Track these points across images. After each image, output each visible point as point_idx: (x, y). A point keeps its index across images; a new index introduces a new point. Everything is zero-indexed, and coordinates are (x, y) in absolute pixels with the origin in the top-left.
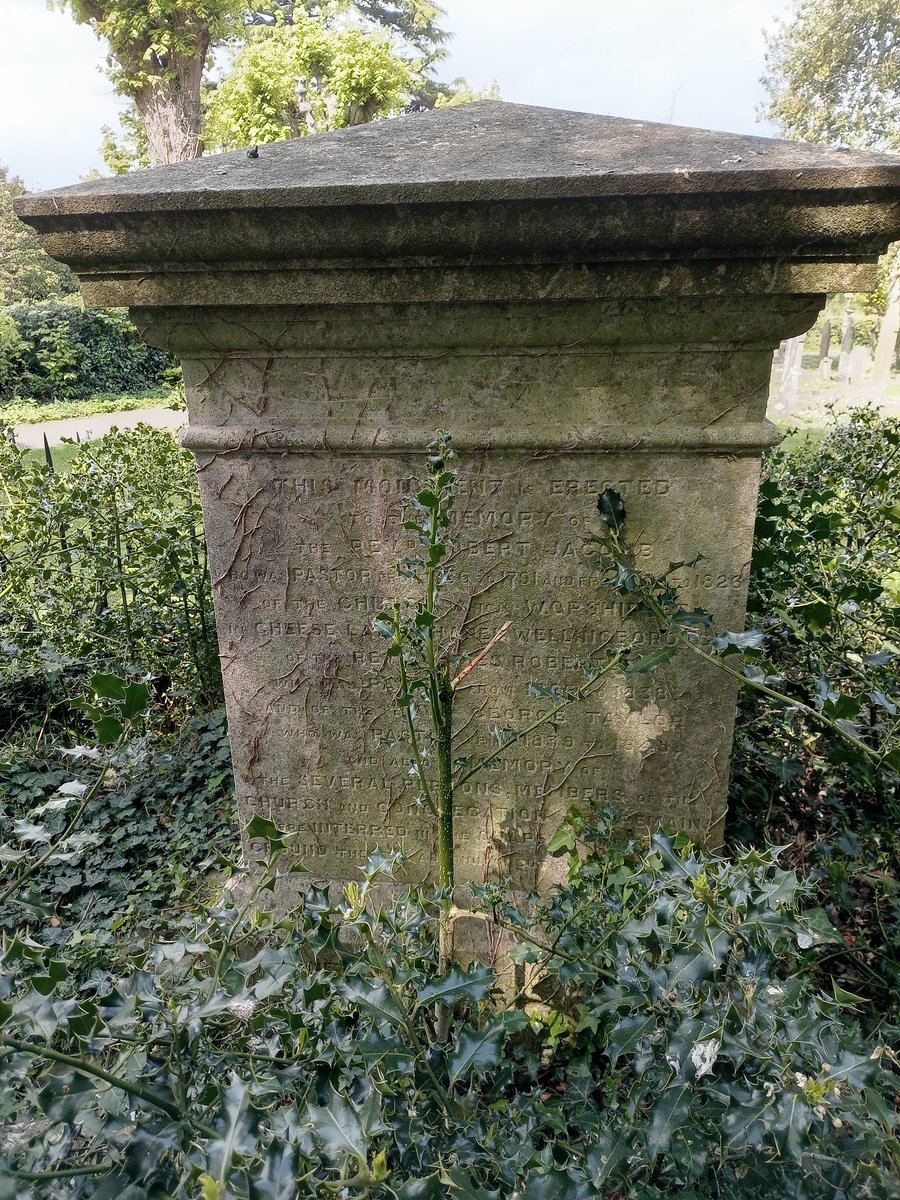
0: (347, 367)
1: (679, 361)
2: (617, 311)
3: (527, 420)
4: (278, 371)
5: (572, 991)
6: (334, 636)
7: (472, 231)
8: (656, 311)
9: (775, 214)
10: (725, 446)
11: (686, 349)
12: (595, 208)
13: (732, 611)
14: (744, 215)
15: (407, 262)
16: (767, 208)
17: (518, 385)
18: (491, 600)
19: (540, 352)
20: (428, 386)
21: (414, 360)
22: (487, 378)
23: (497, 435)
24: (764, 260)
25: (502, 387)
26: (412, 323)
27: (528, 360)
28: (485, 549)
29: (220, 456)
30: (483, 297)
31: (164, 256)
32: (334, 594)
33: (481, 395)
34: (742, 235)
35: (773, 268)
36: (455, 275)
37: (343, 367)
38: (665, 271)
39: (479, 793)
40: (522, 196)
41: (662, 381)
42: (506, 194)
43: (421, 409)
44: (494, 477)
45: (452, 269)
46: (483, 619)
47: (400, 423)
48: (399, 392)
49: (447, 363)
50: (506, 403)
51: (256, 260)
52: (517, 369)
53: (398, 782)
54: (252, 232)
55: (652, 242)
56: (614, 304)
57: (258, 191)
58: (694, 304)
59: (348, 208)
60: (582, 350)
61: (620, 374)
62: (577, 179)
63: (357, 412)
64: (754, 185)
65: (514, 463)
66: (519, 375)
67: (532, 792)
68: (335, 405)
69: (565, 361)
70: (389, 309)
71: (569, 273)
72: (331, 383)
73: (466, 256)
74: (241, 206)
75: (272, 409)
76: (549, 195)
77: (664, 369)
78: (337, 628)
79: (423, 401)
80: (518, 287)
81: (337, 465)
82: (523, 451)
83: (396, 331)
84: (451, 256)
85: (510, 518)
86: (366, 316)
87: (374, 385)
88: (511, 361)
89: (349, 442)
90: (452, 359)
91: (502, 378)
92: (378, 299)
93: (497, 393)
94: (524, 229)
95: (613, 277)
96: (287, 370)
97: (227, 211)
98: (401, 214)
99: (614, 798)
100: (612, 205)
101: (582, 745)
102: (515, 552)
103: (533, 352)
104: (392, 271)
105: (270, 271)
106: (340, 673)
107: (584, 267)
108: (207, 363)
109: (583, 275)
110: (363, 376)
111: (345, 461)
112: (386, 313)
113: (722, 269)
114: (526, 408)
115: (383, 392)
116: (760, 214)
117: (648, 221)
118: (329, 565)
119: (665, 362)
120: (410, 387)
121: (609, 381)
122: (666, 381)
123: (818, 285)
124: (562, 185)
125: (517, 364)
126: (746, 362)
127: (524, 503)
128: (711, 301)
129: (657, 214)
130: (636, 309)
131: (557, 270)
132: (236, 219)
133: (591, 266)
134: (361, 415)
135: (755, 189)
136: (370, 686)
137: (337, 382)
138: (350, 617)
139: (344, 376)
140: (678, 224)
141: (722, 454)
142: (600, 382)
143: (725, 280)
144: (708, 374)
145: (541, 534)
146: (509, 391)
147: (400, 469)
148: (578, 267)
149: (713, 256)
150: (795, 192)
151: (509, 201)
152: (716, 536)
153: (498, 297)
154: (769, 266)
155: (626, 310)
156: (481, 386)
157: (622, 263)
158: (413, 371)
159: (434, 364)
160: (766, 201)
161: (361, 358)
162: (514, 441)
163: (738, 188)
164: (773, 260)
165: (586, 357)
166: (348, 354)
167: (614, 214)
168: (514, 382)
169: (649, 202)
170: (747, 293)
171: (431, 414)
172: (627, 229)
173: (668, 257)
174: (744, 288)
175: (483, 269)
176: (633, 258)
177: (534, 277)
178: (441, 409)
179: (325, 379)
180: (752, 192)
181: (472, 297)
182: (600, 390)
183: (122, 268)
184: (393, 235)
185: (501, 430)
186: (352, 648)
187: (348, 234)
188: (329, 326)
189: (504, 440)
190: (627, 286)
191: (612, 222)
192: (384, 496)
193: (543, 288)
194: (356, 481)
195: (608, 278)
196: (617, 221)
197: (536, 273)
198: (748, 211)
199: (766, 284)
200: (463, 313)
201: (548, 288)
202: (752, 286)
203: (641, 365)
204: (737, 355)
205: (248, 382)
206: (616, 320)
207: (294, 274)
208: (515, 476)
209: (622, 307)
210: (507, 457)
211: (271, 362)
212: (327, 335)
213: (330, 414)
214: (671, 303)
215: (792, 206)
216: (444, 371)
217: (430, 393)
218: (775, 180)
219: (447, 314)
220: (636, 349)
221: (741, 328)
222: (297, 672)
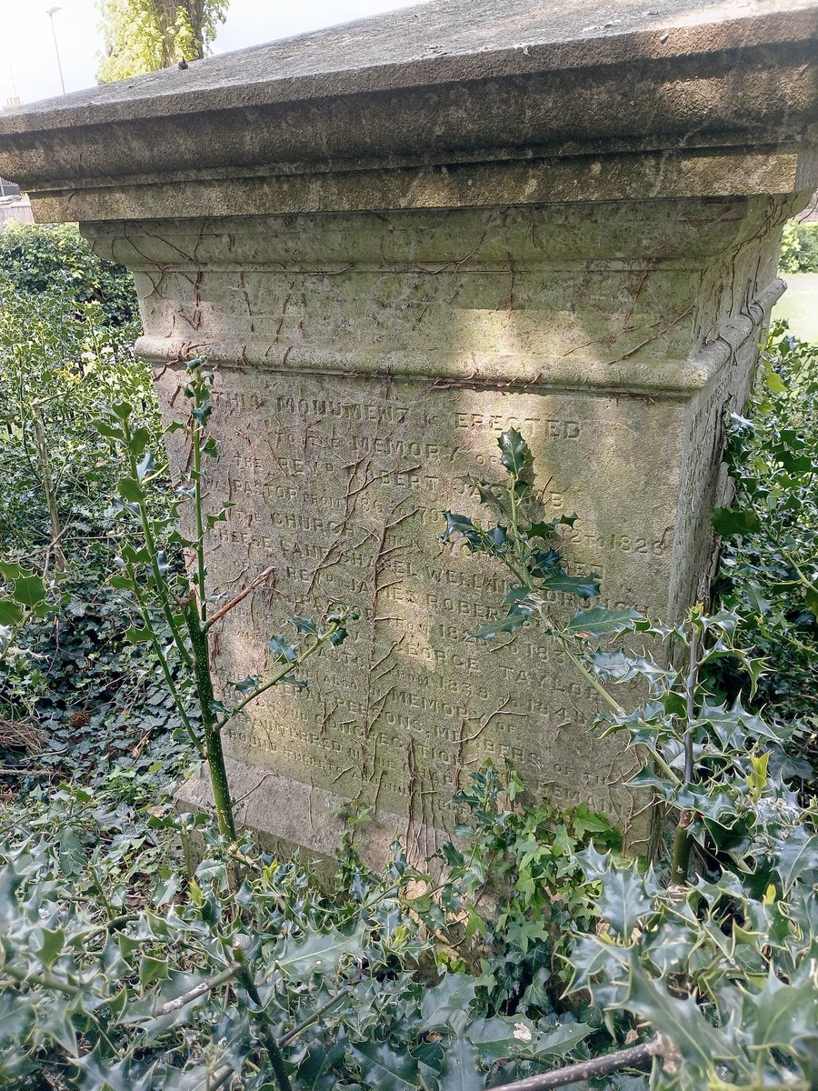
0: (264, 281)
1: (587, 282)
2: (499, 222)
3: (429, 345)
4: (209, 284)
5: (478, 944)
6: (270, 550)
7: (318, 133)
8: (542, 221)
9: (644, 93)
10: (636, 386)
11: (592, 267)
12: (435, 98)
13: (653, 582)
14: (604, 97)
15: (273, 169)
16: (632, 86)
17: (418, 305)
18: (404, 534)
19: (436, 269)
20: (334, 303)
21: (321, 275)
22: (388, 297)
23: (396, 360)
24: (647, 154)
25: (403, 307)
26: (303, 236)
27: (427, 278)
28: (396, 479)
29: (169, 366)
30: (347, 207)
31: (79, 173)
32: (267, 508)
33: (384, 315)
34: (608, 122)
35: (658, 164)
36: (319, 183)
37: (259, 281)
38: (531, 172)
39: (402, 726)
40: (355, 89)
41: (569, 305)
42: (339, 89)
43: (329, 328)
44: (400, 404)
45: (316, 175)
46: (398, 552)
47: (312, 342)
48: (309, 310)
49: (350, 279)
50: (409, 325)
51: (148, 172)
52: (416, 288)
53: (331, 700)
54: (135, 144)
55: (504, 136)
56: (496, 213)
57: (129, 102)
58: (585, 212)
59: (202, 114)
60: (480, 267)
61: (522, 295)
62: (409, 65)
63: (276, 328)
64: (608, 56)
65: (419, 391)
66: (419, 294)
67: (450, 735)
68: (256, 319)
69: (465, 279)
70: (280, 221)
71: (429, 177)
72: (251, 298)
73: (324, 160)
74: (117, 119)
75: (205, 323)
76: (382, 86)
77: (570, 291)
78: (272, 541)
79: (331, 319)
80: (379, 195)
81: (262, 382)
82: (425, 379)
83: (291, 244)
84: (310, 163)
85: (418, 449)
86: (261, 229)
87: (287, 301)
88: (410, 278)
89: (264, 359)
90: (354, 275)
91: (402, 297)
92: (253, 211)
93: (398, 312)
94: (369, 128)
95: (475, 182)
96: (215, 284)
97: (108, 125)
98: (251, 118)
99: (529, 761)
100: (452, 94)
101: (496, 699)
102: (424, 486)
103: (430, 269)
104: (263, 180)
105: (163, 184)
106: (277, 586)
107: (444, 170)
108: (152, 275)
109: (442, 179)
110: (277, 292)
111: (267, 377)
112: (277, 225)
113: (596, 168)
114: (427, 331)
115: (295, 308)
116: (624, 95)
117: (494, 111)
118: (262, 480)
119: (571, 283)
120: (318, 304)
121: (509, 303)
122: (573, 306)
123: (716, 185)
124: (393, 73)
125: (417, 281)
126: (666, 285)
127: (429, 435)
128: (604, 208)
129: (505, 102)
130: (520, 219)
131: (417, 173)
132: (119, 132)
133: (452, 168)
134: (278, 332)
135: (608, 61)
136: (302, 602)
137: (256, 297)
138: (283, 533)
139: (262, 291)
140: (529, 113)
141: (638, 395)
142: (501, 305)
143: (601, 181)
144: (620, 298)
145: (448, 470)
146: (410, 311)
147: (315, 390)
148: (438, 169)
149: (582, 152)
150: (661, 61)
151: (344, 96)
152: (633, 492)
153: (361, 207)
154: (653, 163)
155: (508, 221)
156: (384, 306)
157: (483, 163)
158: (320, 287)
159: (339, 280)
160: (629, 76)
161: (275, 273)
162: (412, 368)
163: (588, 61)
164: (657, 154)
165: (485, 275)
166: (261, 269)
167: (457, 104)
168: (415, 302)
169: (492, 87)
170: (627, 198)
171: (340, 334)
172: (473, 122)
173: (530, 155)
174: (623, 191)
175: (345, 174)
176: (492, 158)
177: (394, 184)
178: (348, 328)
179: (246, 294)
180: (606, 66)
181: (336, 207)
182: (502, 316)
183: (53, 186)
184: (250, 141)
185: (401, 354)
186: (287, 564)
187: (213, 143)
188: (232, 240)
189: (402, 367)
190: (490, 192)
191: (457, 114)
192: (304, 416)
193: (404, 196)
194: (279, 399)
195: (470, 183)
196: (462, 114)
197: (396, 178)
198: (609, 92)
199: (651, 185)
200: (345, 225)
201: (409, 195)
202: (633, 189)
203: (544, 286)
204: (656, 276)
205: (185, 295)
206: (502, 231)
207: (183, 186)
208: (420, 405)
209: (504, 215)
210: (411, 383)
211: (201, 275)
212: (233, 249)
213: (253, 329)
214: (559, 211)
215: (663, 81)
216: (348, 288)
217: (337, 311)
218: (635, 47)
219: (332, 226)
220: (536, 267)
221: (645, 242)
222: (243, 578)
